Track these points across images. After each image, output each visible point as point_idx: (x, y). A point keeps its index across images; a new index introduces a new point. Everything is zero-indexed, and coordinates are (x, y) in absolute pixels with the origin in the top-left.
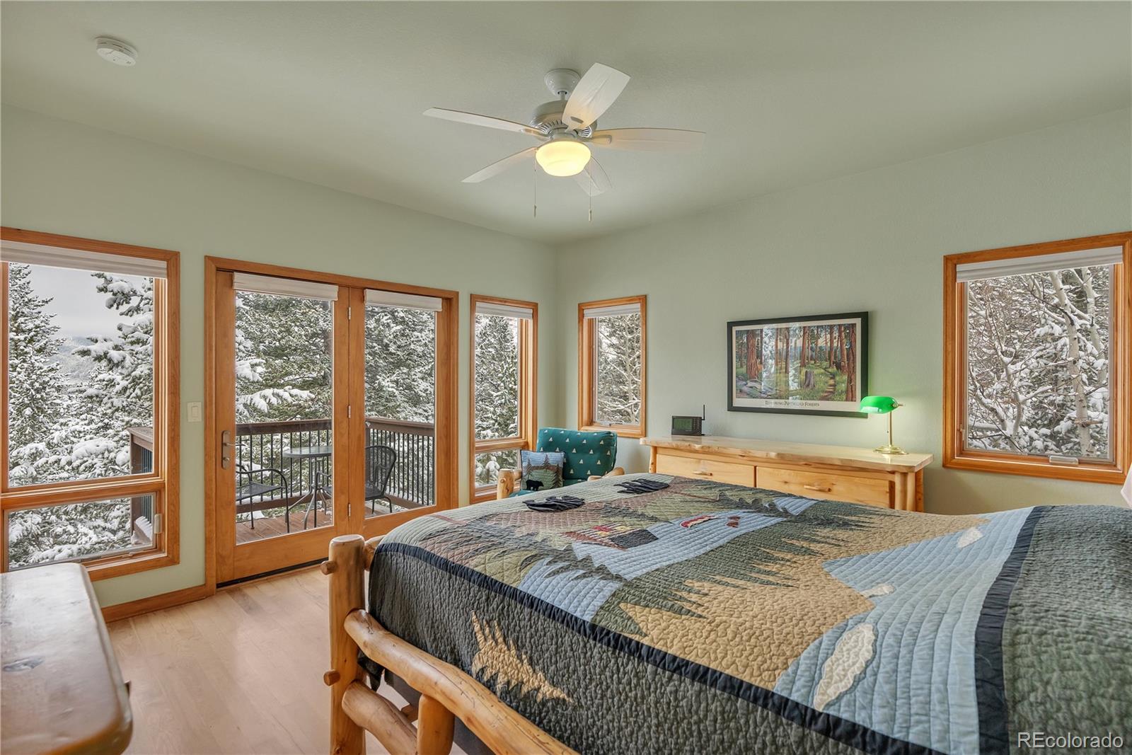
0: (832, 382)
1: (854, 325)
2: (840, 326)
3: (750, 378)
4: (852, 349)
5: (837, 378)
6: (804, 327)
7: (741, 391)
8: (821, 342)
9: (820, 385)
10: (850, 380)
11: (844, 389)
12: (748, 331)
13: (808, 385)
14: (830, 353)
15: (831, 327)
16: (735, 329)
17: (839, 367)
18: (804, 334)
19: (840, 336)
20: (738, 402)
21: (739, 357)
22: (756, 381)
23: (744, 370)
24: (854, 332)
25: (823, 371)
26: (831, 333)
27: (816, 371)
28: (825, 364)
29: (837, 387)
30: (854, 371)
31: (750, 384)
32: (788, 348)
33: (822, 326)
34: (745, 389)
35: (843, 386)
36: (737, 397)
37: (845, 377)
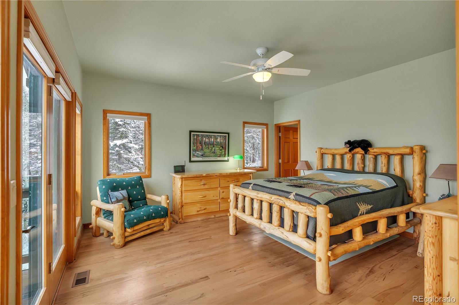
0: (221, 152)
1: (226, 136)
2: (223, 136)
3: (197, 151)
4: (225, 143)
5: (222, 151)
6: (214, 135)
7: (194, 155)
8: (218, 140)
9: (218, 153)
10: (225, 151)
11: (224, 154)
12: (197, 134)
13: (215, 153)
14: (220, 143)
15: (221, 136)
16: (192, 133)
17: (222, 147)
18: (214, 137)
19: (223, 139)
20: (193, 159)
21: (194, 143)
22: (199, 152)
23: (195, 148)
24: (226, 138)
25: (219, 149)
26: (221, 138)
27: (217, 149)
28: (219, 146)
29: (222, 153)
30: (226, 149)
31: (197, 153)
32: (209, 141)
33: (218, 135)
34: (195, 154)
35: (223, 153)
36: (193, 157)
37: (224, 150)
